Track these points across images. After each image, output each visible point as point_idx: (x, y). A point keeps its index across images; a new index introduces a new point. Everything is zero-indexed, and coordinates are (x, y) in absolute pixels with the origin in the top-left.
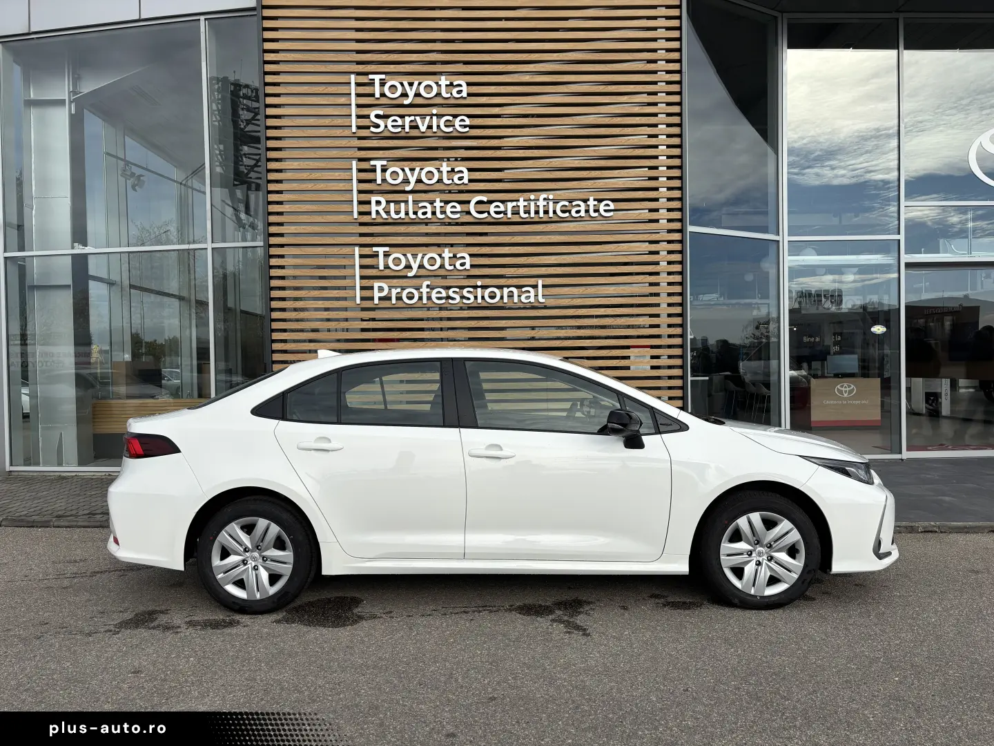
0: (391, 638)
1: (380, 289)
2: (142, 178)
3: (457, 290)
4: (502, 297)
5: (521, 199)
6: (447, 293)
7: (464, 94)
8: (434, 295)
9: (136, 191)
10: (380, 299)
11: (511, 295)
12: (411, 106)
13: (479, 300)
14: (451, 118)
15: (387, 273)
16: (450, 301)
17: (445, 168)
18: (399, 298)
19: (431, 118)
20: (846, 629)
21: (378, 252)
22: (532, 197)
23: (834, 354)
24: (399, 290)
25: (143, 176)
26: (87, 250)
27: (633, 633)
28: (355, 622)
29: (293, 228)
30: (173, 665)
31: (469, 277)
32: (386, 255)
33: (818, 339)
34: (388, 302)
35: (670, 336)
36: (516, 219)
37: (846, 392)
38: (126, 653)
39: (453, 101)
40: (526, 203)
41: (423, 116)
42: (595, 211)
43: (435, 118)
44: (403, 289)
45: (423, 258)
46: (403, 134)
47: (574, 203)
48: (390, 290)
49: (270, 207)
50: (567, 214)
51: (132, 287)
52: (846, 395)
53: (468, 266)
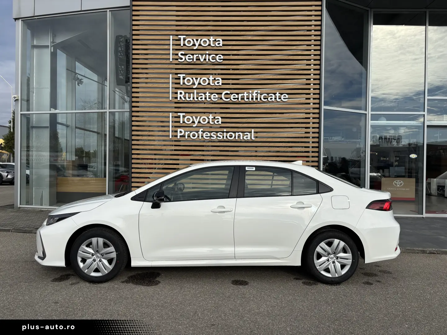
0: (172, 293)
1: (181, 132)
2: (82, 80)
3: (215, 133)
4: (235, 137)
5: (245, 93)
6: (211, 135)
7: (221, 45)
8: (204, 135)
9: (79, 86)
10: (181, 136)
11: (239, 136)
12: (197, 50)
13: (225, 138)
14: (214, 56)
15: (184, 125)
16: (212, 138)
17: (211, 78)
18: (189, 136)
19: (206, 55)
20: (386, 300)
21: (180, 115)
22: (250, 92)
23: (395, 166)
24: (189, 133)
25: (82, 79)
26: (57, 111)
27: (283, 296)
28: (157, 284)
29: (143, 104)
30: (72, 300)
31: (221, 127)
32: (184, 117)
33: (388, 159)
34: (184, 138)
35: (313, 157)
36: (243, 101)
37: (398, 184)
38: (53, 294)
39: (215, 48)
40: (247, 95)
41: (202, 55)
42: (279, 98)
43: (207, 55)
44: (191, 132)
45: (200, 118)
46: (193, 63)
47: (270, 95)
48: (185, 132)
49: (133, 94)
50: (266, 100)
51: (76, 127)
52: (398, 186)
53: (220, 123)
